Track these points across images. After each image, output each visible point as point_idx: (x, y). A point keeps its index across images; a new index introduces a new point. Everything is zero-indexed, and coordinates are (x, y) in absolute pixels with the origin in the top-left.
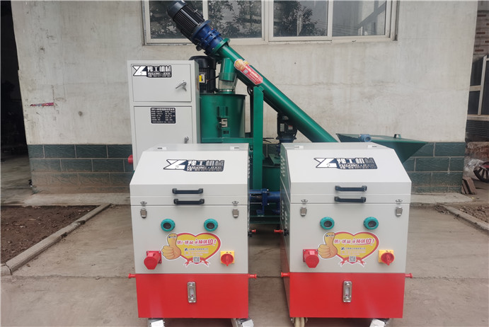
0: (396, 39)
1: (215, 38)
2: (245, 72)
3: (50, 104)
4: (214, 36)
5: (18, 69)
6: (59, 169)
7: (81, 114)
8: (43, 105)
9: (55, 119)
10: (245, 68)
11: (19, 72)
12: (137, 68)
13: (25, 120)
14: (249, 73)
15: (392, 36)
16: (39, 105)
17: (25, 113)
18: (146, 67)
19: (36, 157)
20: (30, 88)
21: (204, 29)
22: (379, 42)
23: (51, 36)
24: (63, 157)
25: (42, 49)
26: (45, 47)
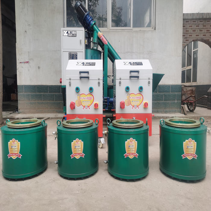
0: (155, 29)
1: (91, 21)
2: (101, 38)
3: (27, 62)
4: (91, 20)
5: (16, 42)
6: (29, 99)
7: (39, 68)
8: (25, 63)
9: (29, 70)
10: (101, 36)
11: (16, 44)
12: (64, 32)
13: (17, 71)
14: (103, 39)
15: (154, 28)
16: (23, 63)
17: (17, 67)
18: (68, 32)
19: (21, 93)
20: (20, 53)
21: (87, 16)
22: (149, 31)
23: (30, 25)
24: (31, 92)
25: (26, 32)
26: (27, 31)
